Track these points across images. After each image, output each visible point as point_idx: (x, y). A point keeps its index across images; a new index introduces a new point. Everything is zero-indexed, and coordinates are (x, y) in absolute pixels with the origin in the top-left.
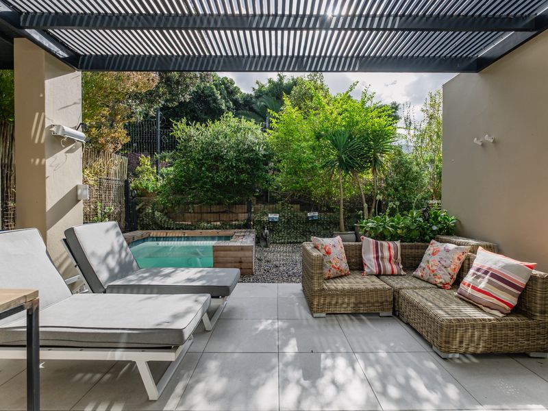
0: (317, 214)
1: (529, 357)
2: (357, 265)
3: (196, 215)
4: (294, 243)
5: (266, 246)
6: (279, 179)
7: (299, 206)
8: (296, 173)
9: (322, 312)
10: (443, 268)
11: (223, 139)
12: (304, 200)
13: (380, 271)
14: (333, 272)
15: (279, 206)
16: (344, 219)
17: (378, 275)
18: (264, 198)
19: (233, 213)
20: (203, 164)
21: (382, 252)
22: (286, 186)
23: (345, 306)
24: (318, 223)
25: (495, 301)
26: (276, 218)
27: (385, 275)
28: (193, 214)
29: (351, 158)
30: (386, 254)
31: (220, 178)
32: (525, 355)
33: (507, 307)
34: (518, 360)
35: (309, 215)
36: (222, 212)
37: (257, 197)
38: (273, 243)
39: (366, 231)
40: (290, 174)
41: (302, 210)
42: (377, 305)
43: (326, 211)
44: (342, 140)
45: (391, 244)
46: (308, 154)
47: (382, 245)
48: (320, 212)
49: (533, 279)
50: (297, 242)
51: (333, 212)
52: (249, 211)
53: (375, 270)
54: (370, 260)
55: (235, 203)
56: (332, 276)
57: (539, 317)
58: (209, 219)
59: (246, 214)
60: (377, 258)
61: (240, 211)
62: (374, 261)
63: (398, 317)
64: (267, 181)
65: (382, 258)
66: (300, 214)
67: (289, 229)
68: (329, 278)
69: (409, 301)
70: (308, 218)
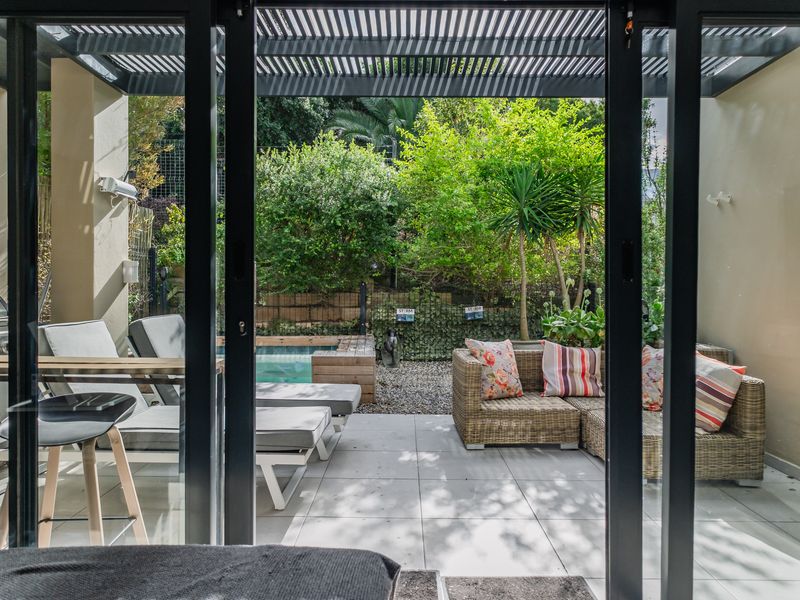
0: (481, 309)
1: (737, 486)
2: (534, 383)
3: (271, 310)
4: (440, 359)
5: (393, 365)
6: (415, 248)
7: (449, 296)
8: (444, 237)
9: (479, 442)
10: (651, 382)
11: (319, 180)
12: (459, 285)
13: (567, 390)
14: (497, 389)
15: (414, 295)
16: (529, 319)
17: (565, 397)
18: (388, 280)
19: (333, 306)
20: (286, 222)
21: (571, 363)
22: (428, 261)
23: (511, 433)
24: (482, 325)
26: (410, 316)
27: (574, 396)
28: (265, 310)
29: (539, 214)
30: (578, 366)
31: (313, 245)
32: (733, 483)
33: (712, 424)
34: (723, 489)
35: (468, 310)
36: (314, 306)
37: (375, 279)
38: (405, 360)
39: (554, 334)
40: (435, 240)
41: (455, 303)
42: (557, 432)
43: (498, 304)
44: (524, 182)
45: (586, 351)
46: (465, 206)
47: (571, 353)
48: (486, 305)
49: (743, 386)
50: (445, 359)
51: (511, 306)
52: (362, 304)
53: (560, 389)
54: (553, 375)
55: (339, 290)
56: (495, 396)
57: (749, 434)
58: (293, 318)
59: (358, 309)
60: (564, 372)
61: (347, 303)
62: (559, 377)
63: (586, 450)
64: (393, 252)
65: (572, 372)
66: (453, 310)
67: (432, 335)
68: (490, 399)
69: (596, 424)
70: (466, 316)
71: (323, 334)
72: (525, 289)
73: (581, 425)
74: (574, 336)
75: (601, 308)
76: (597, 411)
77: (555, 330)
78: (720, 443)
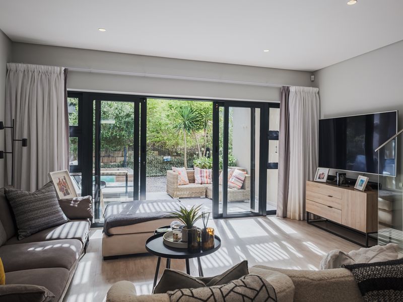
0: (169, 157)
2: (192, 180)
4: (155, 176)
7: (157, 152)
9: (177, 197)
12: (161, 148)
13: (202, 182)
14: (182, 182)
16: (187, 161)
17: (201, 184)
19: (112, 156)
21: (203, 174)
24: (170, 163)
25: (235, 185)
27: (204, 183)
29: (191, 123)
30: (205, 175)
33: (239, 187)
35: (165, 158)
36: (105, 156)
37: (130, 146)
39: (197, 165)
41: (160, 155)
42: (199, 193)
43: (176, 155)
44: (186, 112)
45: (207, 170)
46: (165, 120)
47: (203, 171)
48: (172, 156)
49: (246, 177)
50: (157, 176)
51: (180, 156)
52: (125, 155)
53: (200, 182)
55: (117, 150)
59: (123, 158)
60: (201, 177)
61: (118, 155)
62: (199, 178)
63: (208, 197)
65: (203, 177)
66: (159, 157)
67: (151, 167)
68: (180, 185)
69: (210, 190)
70: (164, 160)
71: (109, 167)
72: (185, 149)
73: (206, 191)
74: (204, 166)
75: (212, 157)
76: (210, 187)
77: (198, 164)
78: (240, 192)
